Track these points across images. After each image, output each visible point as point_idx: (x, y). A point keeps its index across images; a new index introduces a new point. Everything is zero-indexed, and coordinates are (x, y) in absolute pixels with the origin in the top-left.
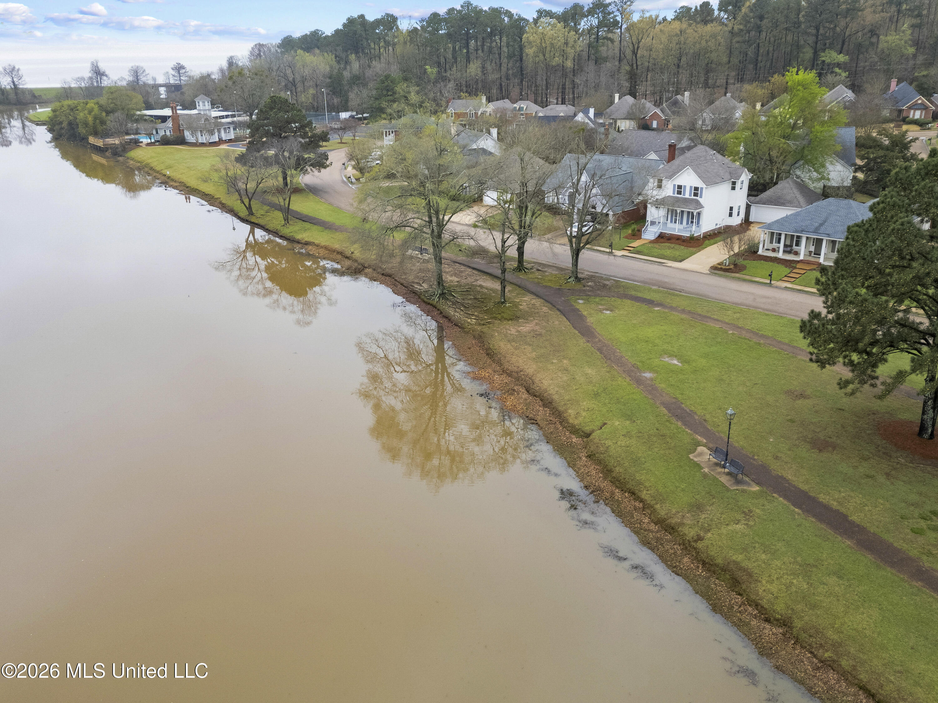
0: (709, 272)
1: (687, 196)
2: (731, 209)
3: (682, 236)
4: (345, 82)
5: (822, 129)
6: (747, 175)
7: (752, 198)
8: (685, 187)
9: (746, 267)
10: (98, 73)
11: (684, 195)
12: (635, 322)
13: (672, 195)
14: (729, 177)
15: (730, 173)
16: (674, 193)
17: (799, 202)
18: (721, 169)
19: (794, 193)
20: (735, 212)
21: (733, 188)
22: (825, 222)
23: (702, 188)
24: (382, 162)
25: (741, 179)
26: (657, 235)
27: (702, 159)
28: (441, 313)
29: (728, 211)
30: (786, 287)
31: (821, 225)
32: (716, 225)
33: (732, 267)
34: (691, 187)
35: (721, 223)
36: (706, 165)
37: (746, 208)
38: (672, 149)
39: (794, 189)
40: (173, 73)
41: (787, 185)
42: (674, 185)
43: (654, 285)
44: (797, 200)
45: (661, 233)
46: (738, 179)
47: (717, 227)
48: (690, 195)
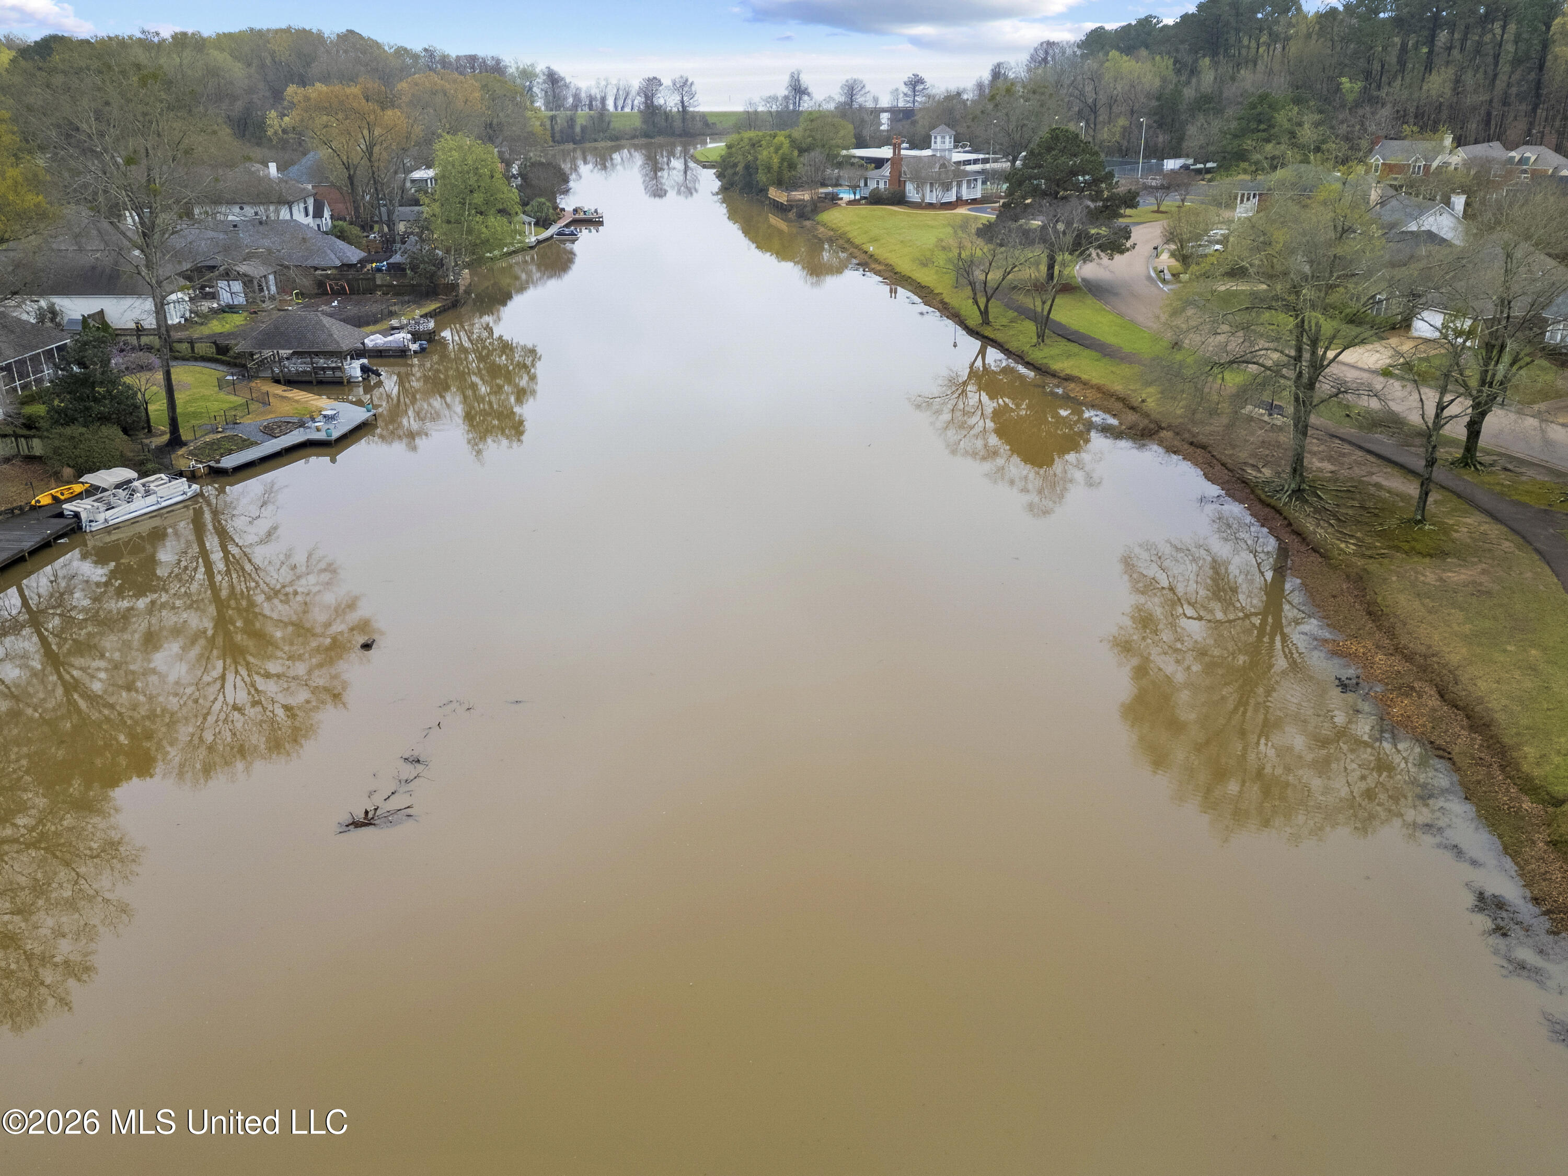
4: (1183, 107)
10: (798, 90)
24: (1225, 247)
28: (1289, 525)
40: (906, 90)
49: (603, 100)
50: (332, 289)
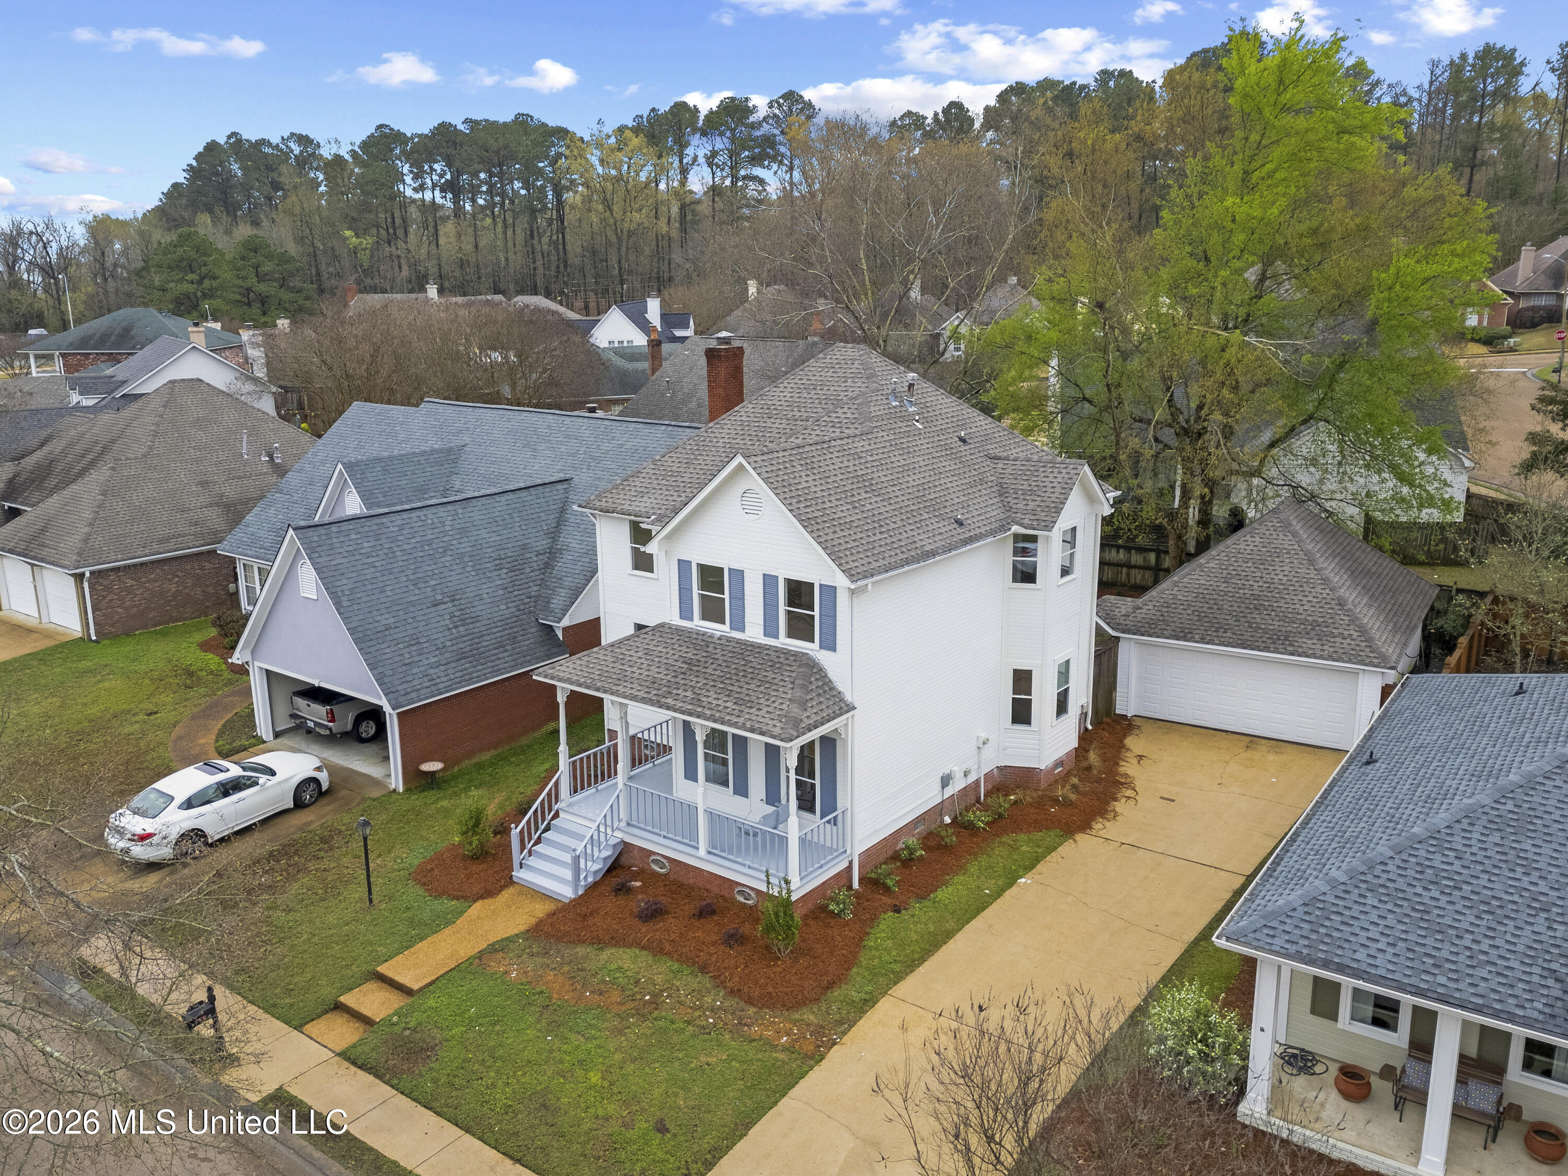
1: (754, 632)
2: (1022, 680)
3: (732, 884)
5: (1429, 270)
6: (1091, 499)
7: (1123, 605)
8: (738, 575)
11: (739, 624)
13: (677, 621)
14: (995, 512)
15: (1002, 491)
16: (685, 613)
17: (1363, 630)
18: (950, 465)
19: (1326, 581)
20: (1042, 695)
21: (1026, 575)
23: (830, 592)
25: (1064, 523)
26: (594, 867)
27: (845, 413)
29: (1008, 696)
32: (946, 781)
34: (769, 581)
35: (971, 764)
36: (860, 445)
37: (1098, 656)
38: (723, 370)
39: (1322, 562)
41: (1284, 541)
42: (683, 565)
44: (1353, 620)
45: (625, 848)
46: (1049, 527)
47: (949, 792)
48: (770, 629)
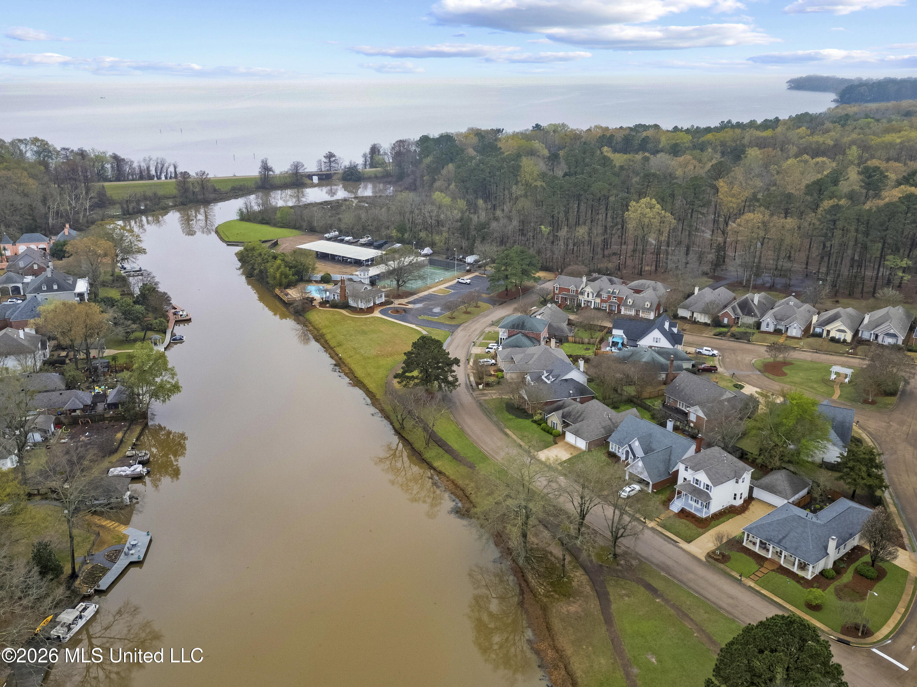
0: (704, 559)
1: (702, 487)
2: (735, 495)
3: (696, 515)
4: (472, 227)
6: (751, 471)
8: (700, 481)
9: (730, 558)
10: (266, 168)
11: (700, 486)
12: (641, 613)
14: (734, 476)
15: (735, 472)
16: (693, 482)
18: (729, 468)
19: (784, 485)
20: (738, 497)
21: (737, 482)
22: (787, 536)
23: (711, 487)
24: (496, 361)
25: (746, 475)
26: (680, 509)
28: (523, 576)
29: (733, 497)
30: (750, 586)
31: (784, 538)
33: (720, 558)
34: (704, 483)
35: (727, 504)
37: (750, 490)
39: (785, 481)
40: (325, 160)
41: (780, 478)
42: (694, 478)
43: (663, 569)
44: (786, 492)
45: (683, 508)
46: (743, 475)
47: (723, 507)
49: (148, 168)
50: (82, 423)
